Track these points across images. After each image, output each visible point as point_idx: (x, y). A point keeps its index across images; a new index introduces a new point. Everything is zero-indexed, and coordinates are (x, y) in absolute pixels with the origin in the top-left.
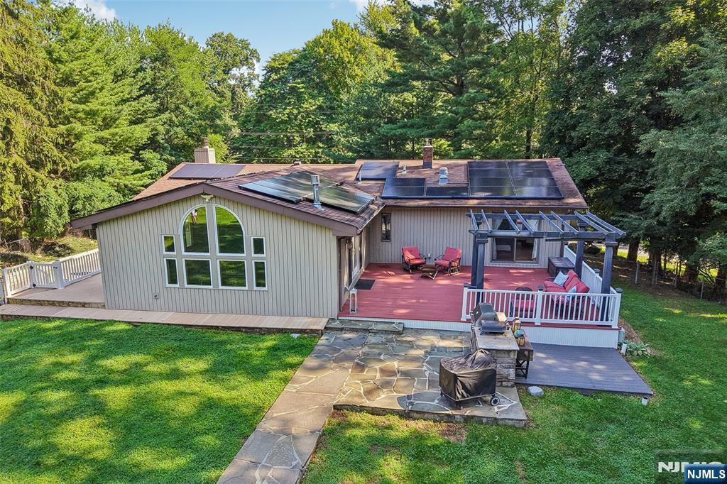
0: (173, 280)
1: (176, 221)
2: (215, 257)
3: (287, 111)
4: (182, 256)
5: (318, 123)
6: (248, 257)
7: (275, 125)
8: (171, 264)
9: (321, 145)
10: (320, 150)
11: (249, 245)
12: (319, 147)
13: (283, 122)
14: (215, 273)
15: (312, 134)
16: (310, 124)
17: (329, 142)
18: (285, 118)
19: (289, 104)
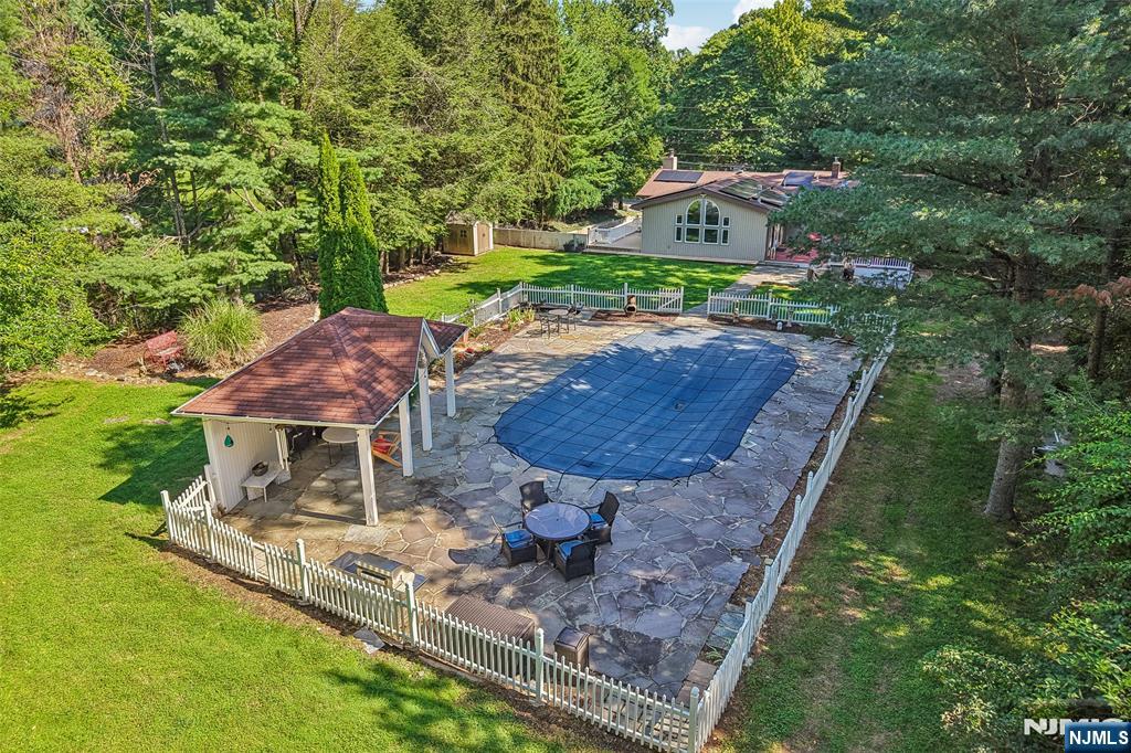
0: (679, 238)
1: (684, 208)
2: (703, 226)
3: (718, 104)
4: (686, 225)
5: (748, 116)
6: (720, 228)
7: (704, 119)
8: (679, 230)
9: (749, 140)
10: (748, 145)
11: (721, 220)
12: (747, 142)
13: (713, 115)
14: (702, 234)
15: (740, 128)
16: (740, 118)
17: (757, 136)
18: (714, 111)
19: (719, 97)
